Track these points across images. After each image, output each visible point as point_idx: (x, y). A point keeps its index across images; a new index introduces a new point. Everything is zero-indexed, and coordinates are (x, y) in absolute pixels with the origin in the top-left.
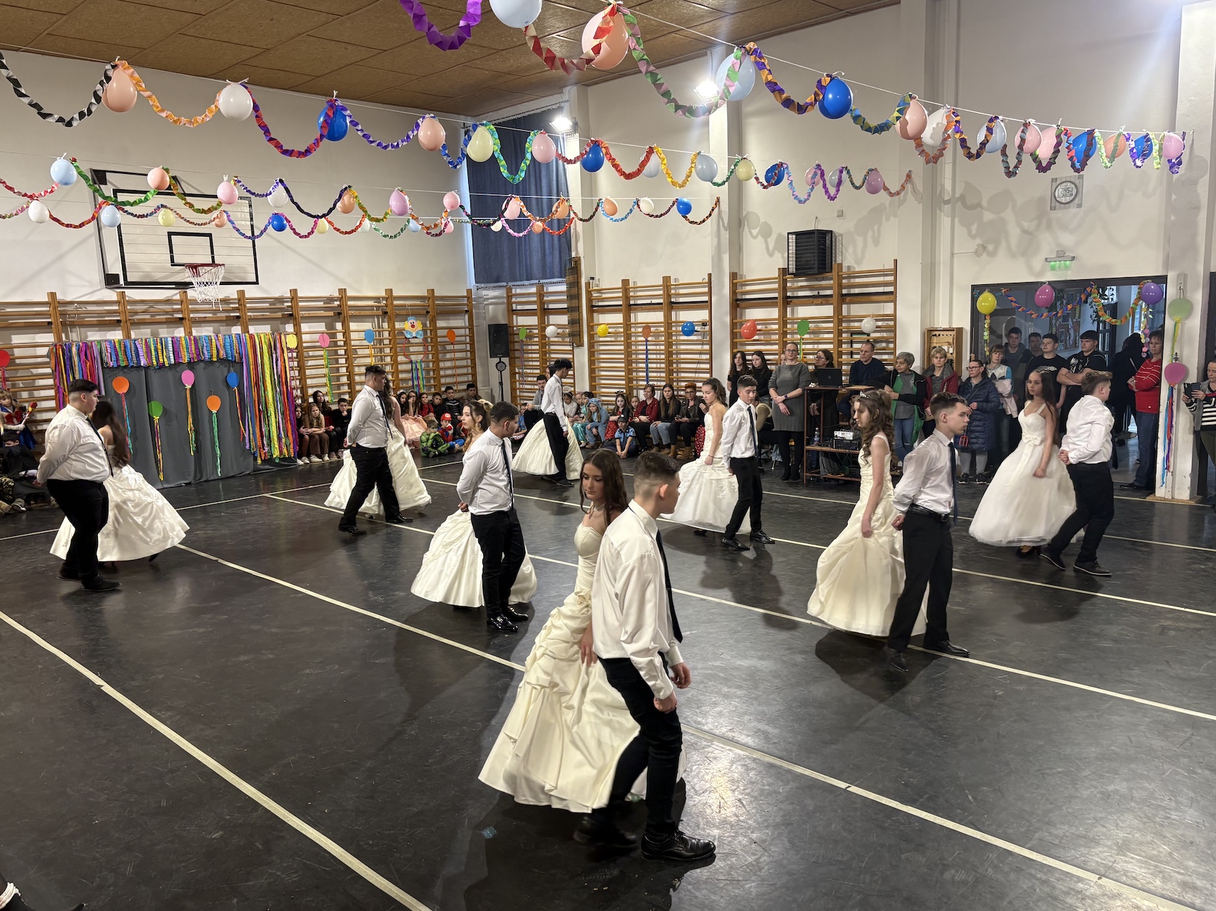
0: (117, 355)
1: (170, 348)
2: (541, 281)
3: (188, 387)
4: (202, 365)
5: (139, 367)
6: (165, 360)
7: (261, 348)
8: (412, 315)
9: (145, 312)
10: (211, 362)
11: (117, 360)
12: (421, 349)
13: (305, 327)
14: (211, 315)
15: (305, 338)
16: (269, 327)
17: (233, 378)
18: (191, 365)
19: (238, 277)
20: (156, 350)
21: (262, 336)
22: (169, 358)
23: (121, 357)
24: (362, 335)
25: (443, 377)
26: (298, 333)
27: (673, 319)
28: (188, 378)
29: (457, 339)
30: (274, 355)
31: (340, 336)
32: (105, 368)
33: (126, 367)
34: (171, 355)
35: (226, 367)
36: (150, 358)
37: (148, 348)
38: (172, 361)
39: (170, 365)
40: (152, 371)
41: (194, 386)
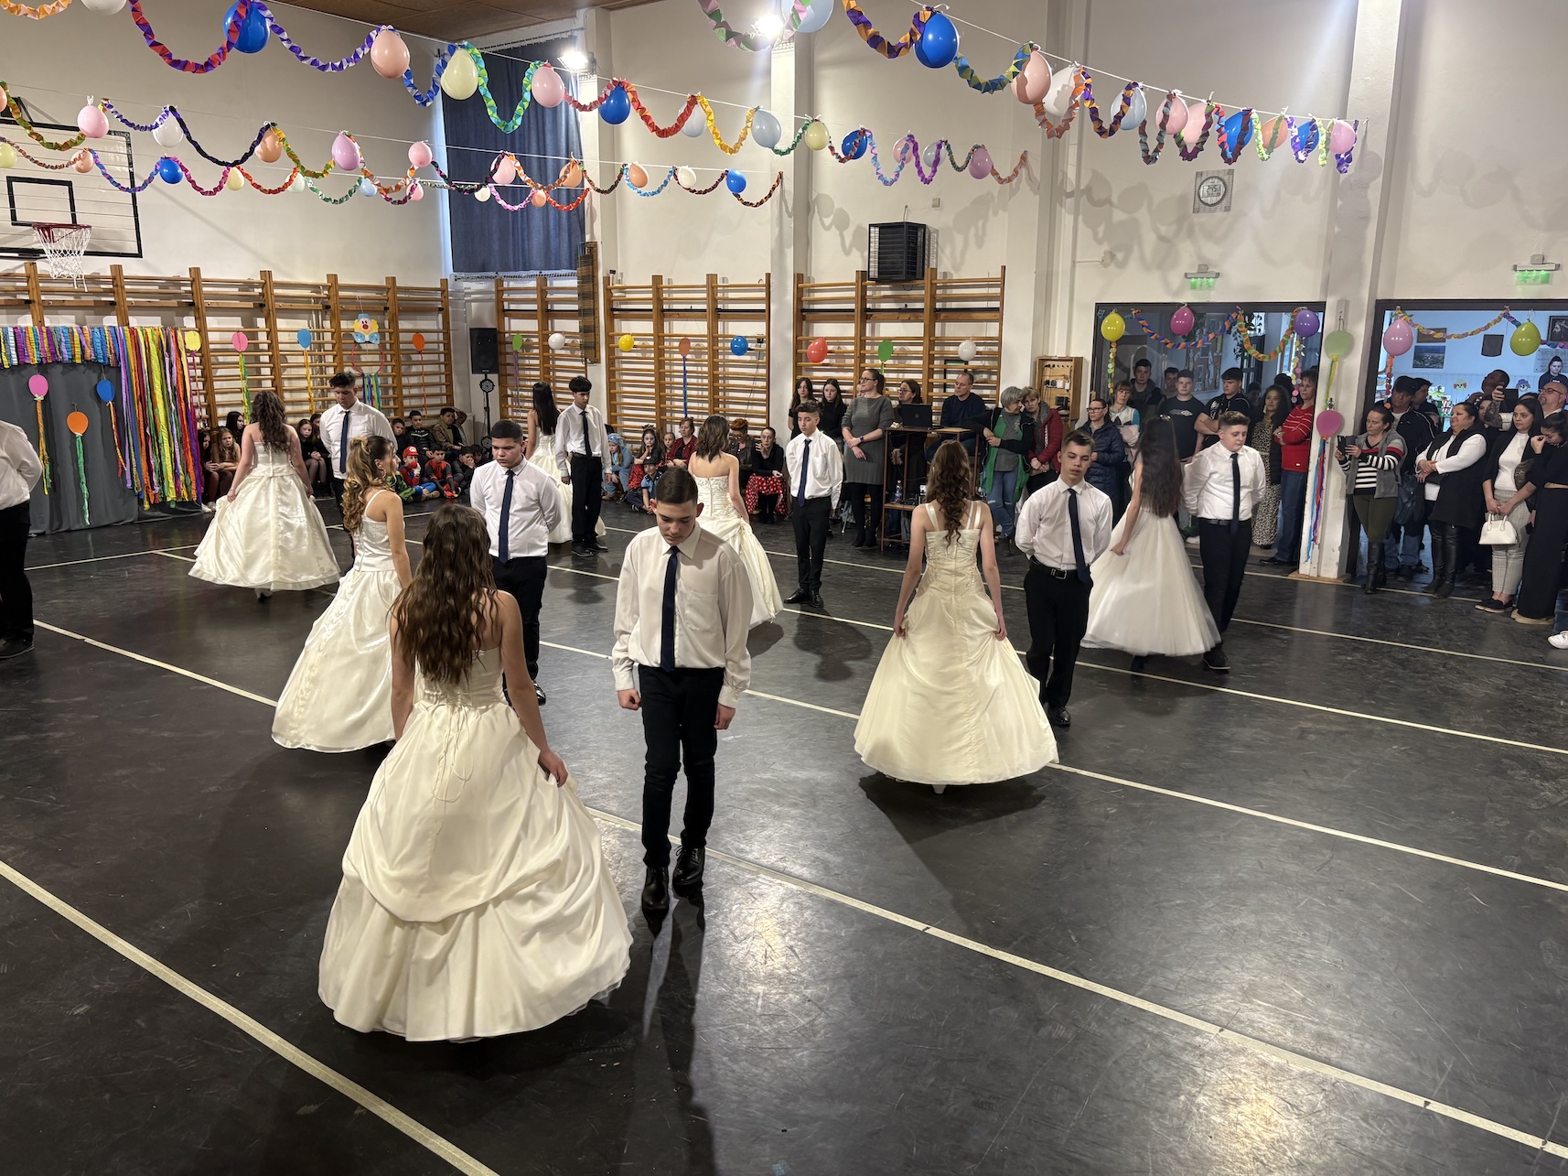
1: (12, 342)
2: (544, 272)
3: (39, 398)
4: (59, 368)
6: (4, 359)
7: (148, 348)
8: (365, 312)
10: (73, 364)
12: (376, 358)
13: (211, 322)
14: (72, 298)
15: (212, 337)
16: (159, 318)
17: (105, 389)
18: (43, 368)
19: (111, 246)
21: (149, 331)
22: (9, 356)
24: (295, 337)
25: (406, 397)
26: (202, 330)
27: (720, 332)
28: (38, 386)
29: (427, 346)
30: (167, 359)
31: (262, 337)
34: (14, 353)
35: (95, 372)
38: (14, 361)
39: (10, 366)
41: (47, 399)
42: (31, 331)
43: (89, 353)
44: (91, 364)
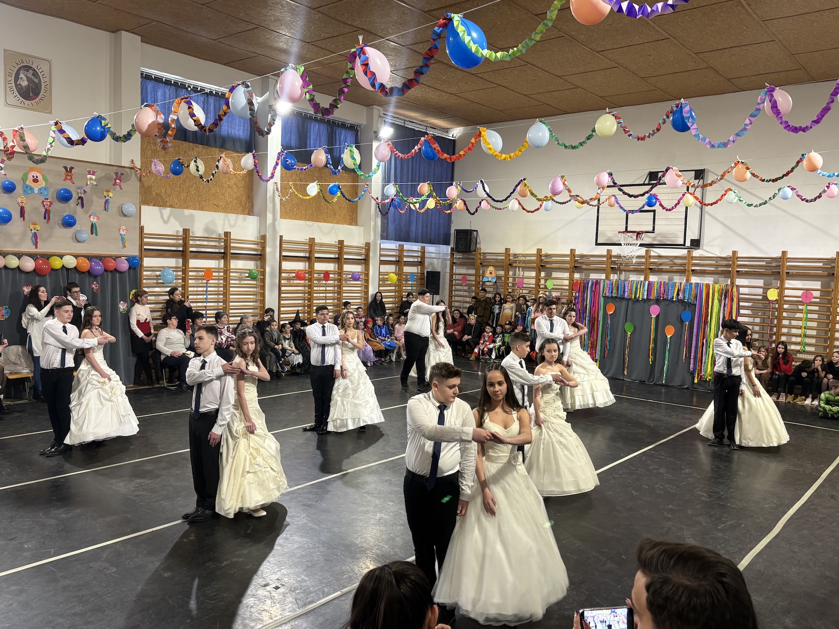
0: (612, 289)
1: (646, 288)
3: (654, 316)
4: (667, 302)
5: (624, 298)
6: (641, 296)
7: (713, 295)
9: (667, 264)
11: (612, 292)
13: (790, 283)
15: (789, 293)
17: (686, 316)
18: (658, 301)
19: (670, 241)
20: (636, 288)
22: (643, 294)
23: (614, 291)
26: (781, 289)
30: (723, 302)
32: (605, 297)
33: (616, 297)
34: (646, 293)
35: (683, 306)
36: (631, 293)
37: (632, 287)
38: (645, 297)
39: (643, 300)
40: (630, 303)
41: (658, 317)
42: (656, 283)
43: (681, 296)
44: (681, 302)
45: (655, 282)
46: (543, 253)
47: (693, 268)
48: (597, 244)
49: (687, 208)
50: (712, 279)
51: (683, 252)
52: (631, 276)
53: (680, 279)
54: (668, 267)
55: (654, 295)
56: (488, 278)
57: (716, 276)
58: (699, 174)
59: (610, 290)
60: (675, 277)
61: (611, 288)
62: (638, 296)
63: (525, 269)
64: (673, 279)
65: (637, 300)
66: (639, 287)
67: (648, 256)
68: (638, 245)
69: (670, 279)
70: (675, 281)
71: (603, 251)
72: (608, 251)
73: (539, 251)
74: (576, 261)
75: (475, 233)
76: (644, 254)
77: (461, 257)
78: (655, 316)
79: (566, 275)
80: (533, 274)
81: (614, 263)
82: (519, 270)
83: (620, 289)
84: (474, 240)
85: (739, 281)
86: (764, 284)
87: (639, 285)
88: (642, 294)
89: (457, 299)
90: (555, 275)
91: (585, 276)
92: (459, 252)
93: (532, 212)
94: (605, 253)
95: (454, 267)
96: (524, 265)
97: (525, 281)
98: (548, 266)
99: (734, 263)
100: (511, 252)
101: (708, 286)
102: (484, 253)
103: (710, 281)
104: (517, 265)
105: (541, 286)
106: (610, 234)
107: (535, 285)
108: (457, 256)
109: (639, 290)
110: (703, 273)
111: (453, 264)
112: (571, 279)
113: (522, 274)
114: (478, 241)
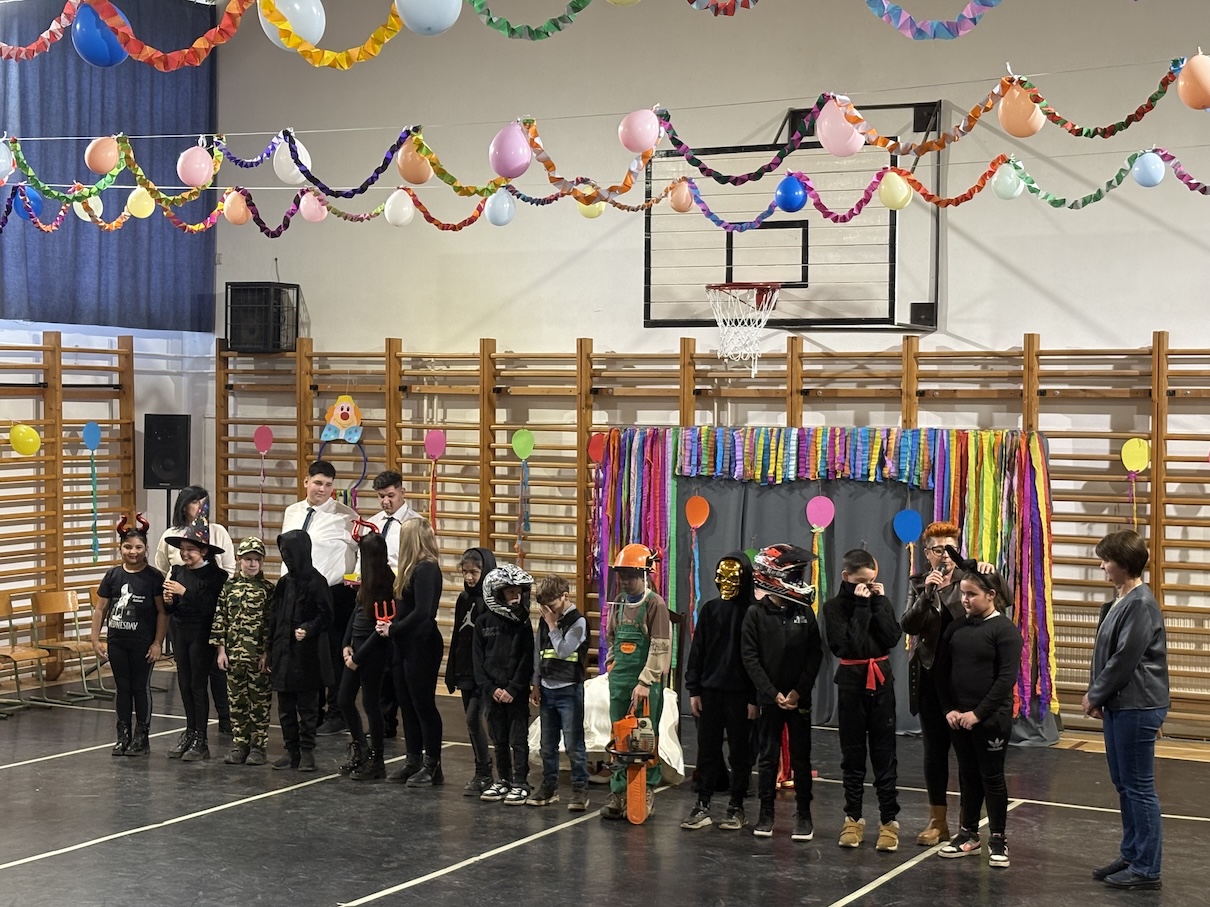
0: (700, 455)
3: (819, 529)
4: (852, 488)
5: (733, 479)
6: (779, 472)
7: (979, 463)
9: (849, 378)
10: (864, 482)
11: (699, 463)
13: (1174, 423)
14: (977, 387)
18: (828, 484)
19: (852, 309)
20: (767, 451)
22: (786, 467)
23: (704, 462)
28: (820, 512)
30: (1006, 481)
32: (683, 479)
33: (710, 478)
34: (793, 463)
35: (897, 496)
36: (752, 465)
37: (753, 447)
38: (792, 475)
39: (786, 481)
40: (751, 493)
41: (830, 531)
42: (820, 434)
43: (890, 468)
44: (890, 483)
45: (816, 430)
46: (500, 351)
47: (922, 387)
48: (649, 323)
49: (893, 214)
50: (974, 416)
51: (891, 342)
52: (750, 414)
53: (885, 423)
54: (853, 386)
55: (817, 467)
56: (337, 432)
57: (986, 408)
58: (927, 116)
59: (695, 458)
60: (872, 413)
61: (695, 453)
62: (771, 471)
63: (448, 399)
64: (867, 421)
65: (768, 484)
66: (773, 446)
67: (795, 356)
68: (763, 324)
69: (861, 421)
70: (872, 425)
71: (668, 342)
72: (685, 342)
73: (487, 345)
74: (595, 374)
75: (292, 293)
76: (785, 351)
77: (251, 367)
78: (822, 529)
79: (570, 416)
80: (474, 416)
81: (701, 376)
82: (431, 406)
83: (720, 453)
84: (288, 315)
85: (1048, 421)
86: (1112, 426)
87: (774, 440)
88: (784, 467)
89: (243, 498)
90: (536, 416)
91: (622, 420)
92: (243, 353)
93: (454, 228)
94: (677, 351)
95: (231, 399)
96: (444, 389)
97: (452, 437)
98: (514, 390)
99: (1030, 369)
100: (405, 350)
101: (962, 436)
102: (324, 356)
103: (970, 421)
104: (425, 388)
105: (499, 452)
106: (684, 294)
107: (481, 447)
108: (238, 364)
109: (773, 456)
110: (949, 400)
111: (225, 390)
112: (583, 426)
113: (440, 417)
114: (302, 317)
